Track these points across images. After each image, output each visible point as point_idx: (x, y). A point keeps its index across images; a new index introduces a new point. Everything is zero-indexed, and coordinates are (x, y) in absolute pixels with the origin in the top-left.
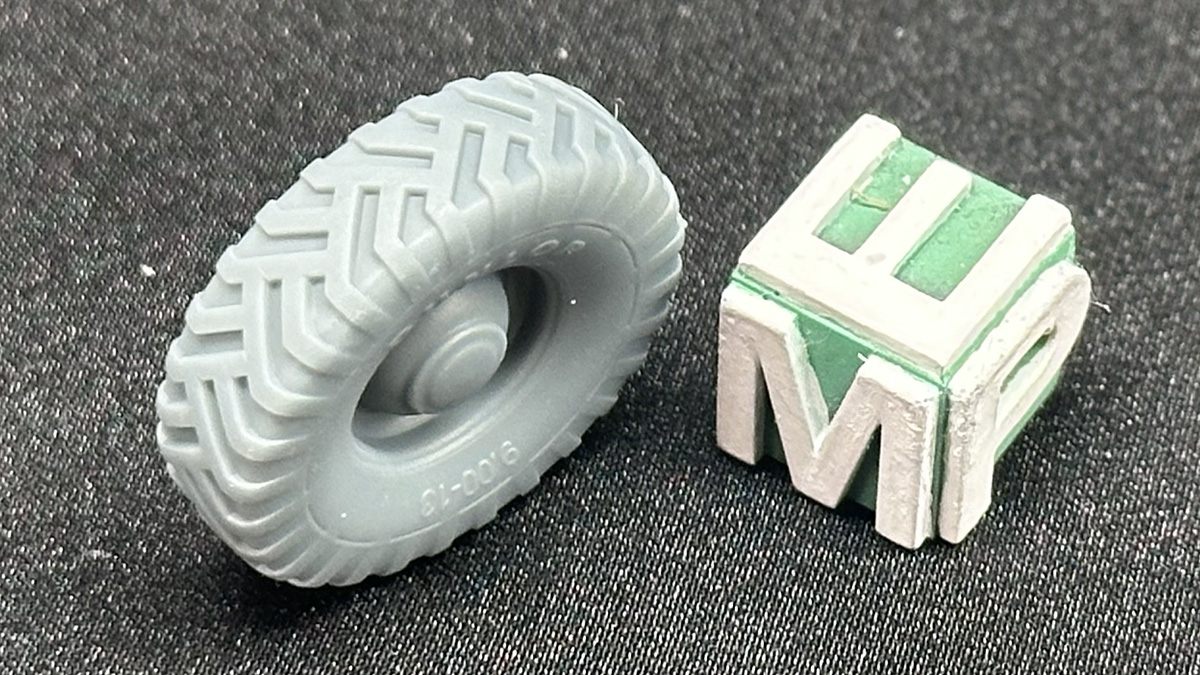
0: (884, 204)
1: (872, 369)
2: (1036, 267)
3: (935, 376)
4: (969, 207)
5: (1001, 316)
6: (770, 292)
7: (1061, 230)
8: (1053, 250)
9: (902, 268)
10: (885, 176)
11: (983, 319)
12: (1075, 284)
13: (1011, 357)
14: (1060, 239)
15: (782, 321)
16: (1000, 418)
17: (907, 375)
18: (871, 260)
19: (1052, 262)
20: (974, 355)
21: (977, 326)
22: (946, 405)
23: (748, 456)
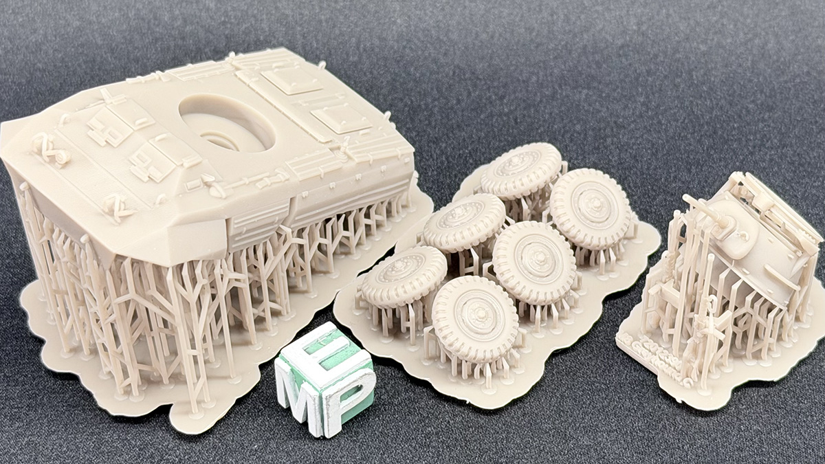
0: (324, 344)
1: (305, 385)
2: (357, 368)
3: (319, 389)
4: (347, 350)
5: (343, 379)
6: (287, 362)
7: (367, 359)
8: (364, 364)
9: (322, 362)
10: (330, 338)
11: (336, 378)
12: (369, 374)
13: (342, 389)
14: (367, 362)
15: (288, 369)
16: (341, 407)
17: (313, 389)
18: (314, 357)
19: (364, 367)
20: (332, 387)
21: (334, 380)
22: (321, 398)
23: (285, 406)
